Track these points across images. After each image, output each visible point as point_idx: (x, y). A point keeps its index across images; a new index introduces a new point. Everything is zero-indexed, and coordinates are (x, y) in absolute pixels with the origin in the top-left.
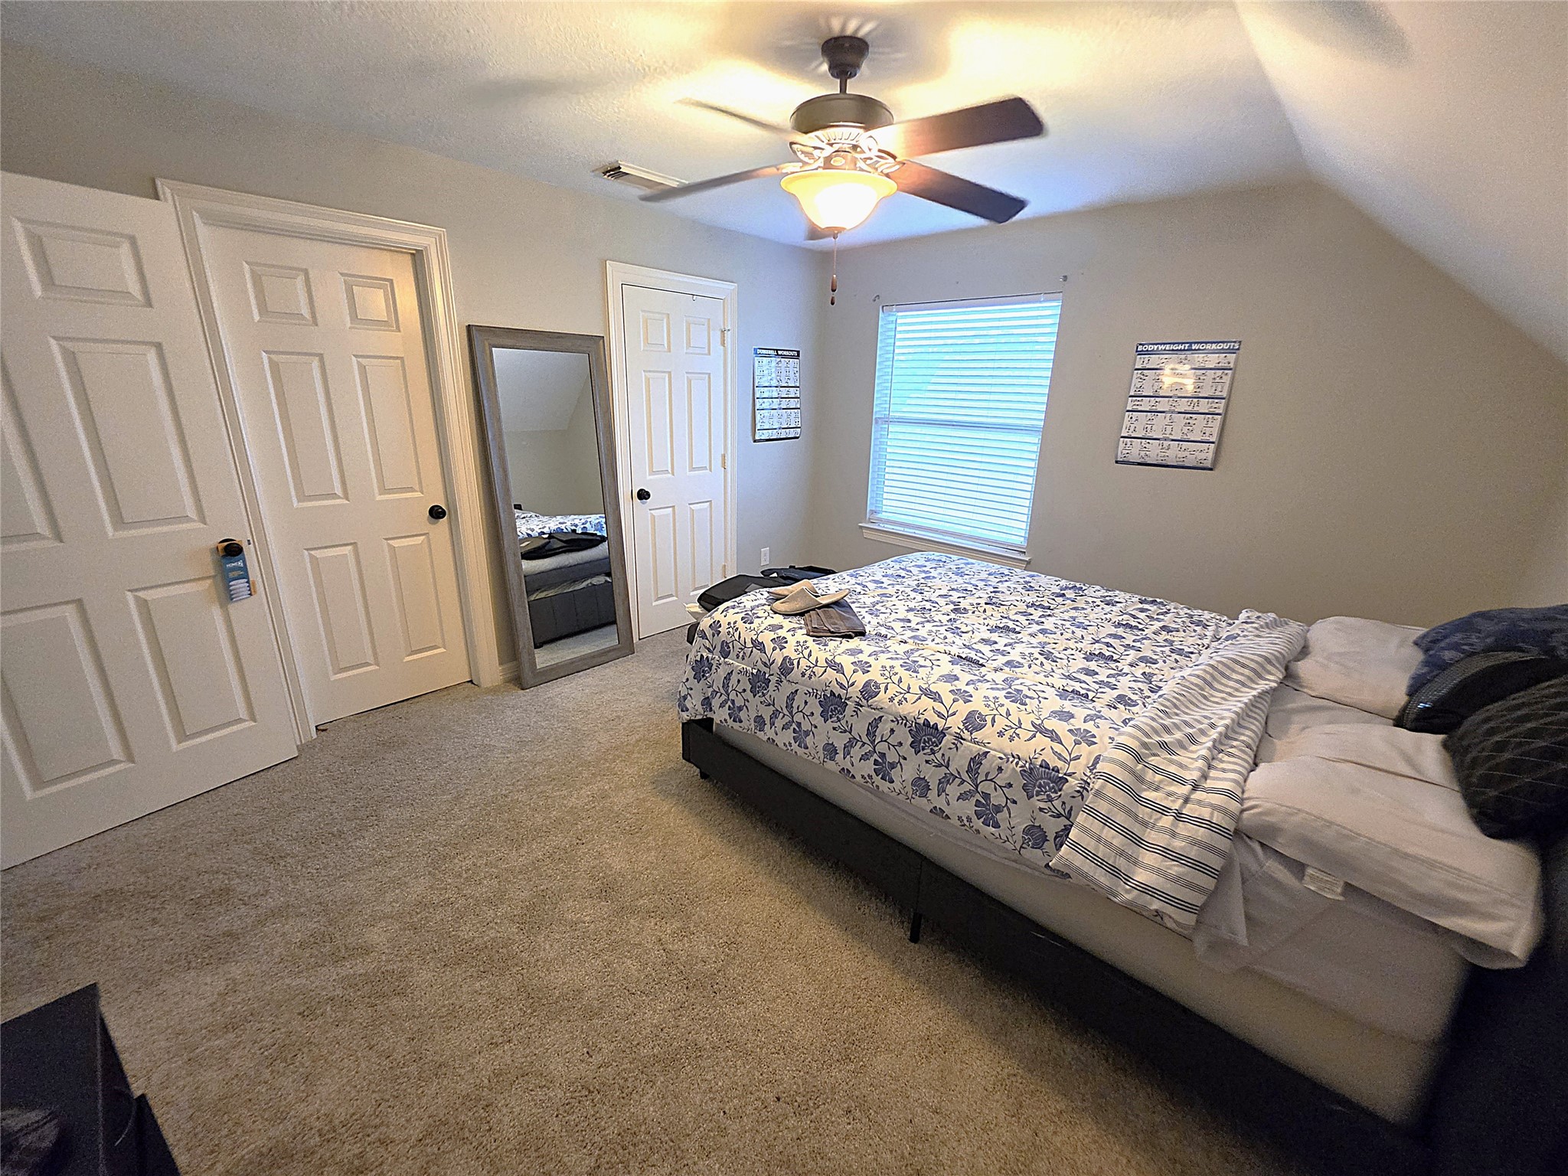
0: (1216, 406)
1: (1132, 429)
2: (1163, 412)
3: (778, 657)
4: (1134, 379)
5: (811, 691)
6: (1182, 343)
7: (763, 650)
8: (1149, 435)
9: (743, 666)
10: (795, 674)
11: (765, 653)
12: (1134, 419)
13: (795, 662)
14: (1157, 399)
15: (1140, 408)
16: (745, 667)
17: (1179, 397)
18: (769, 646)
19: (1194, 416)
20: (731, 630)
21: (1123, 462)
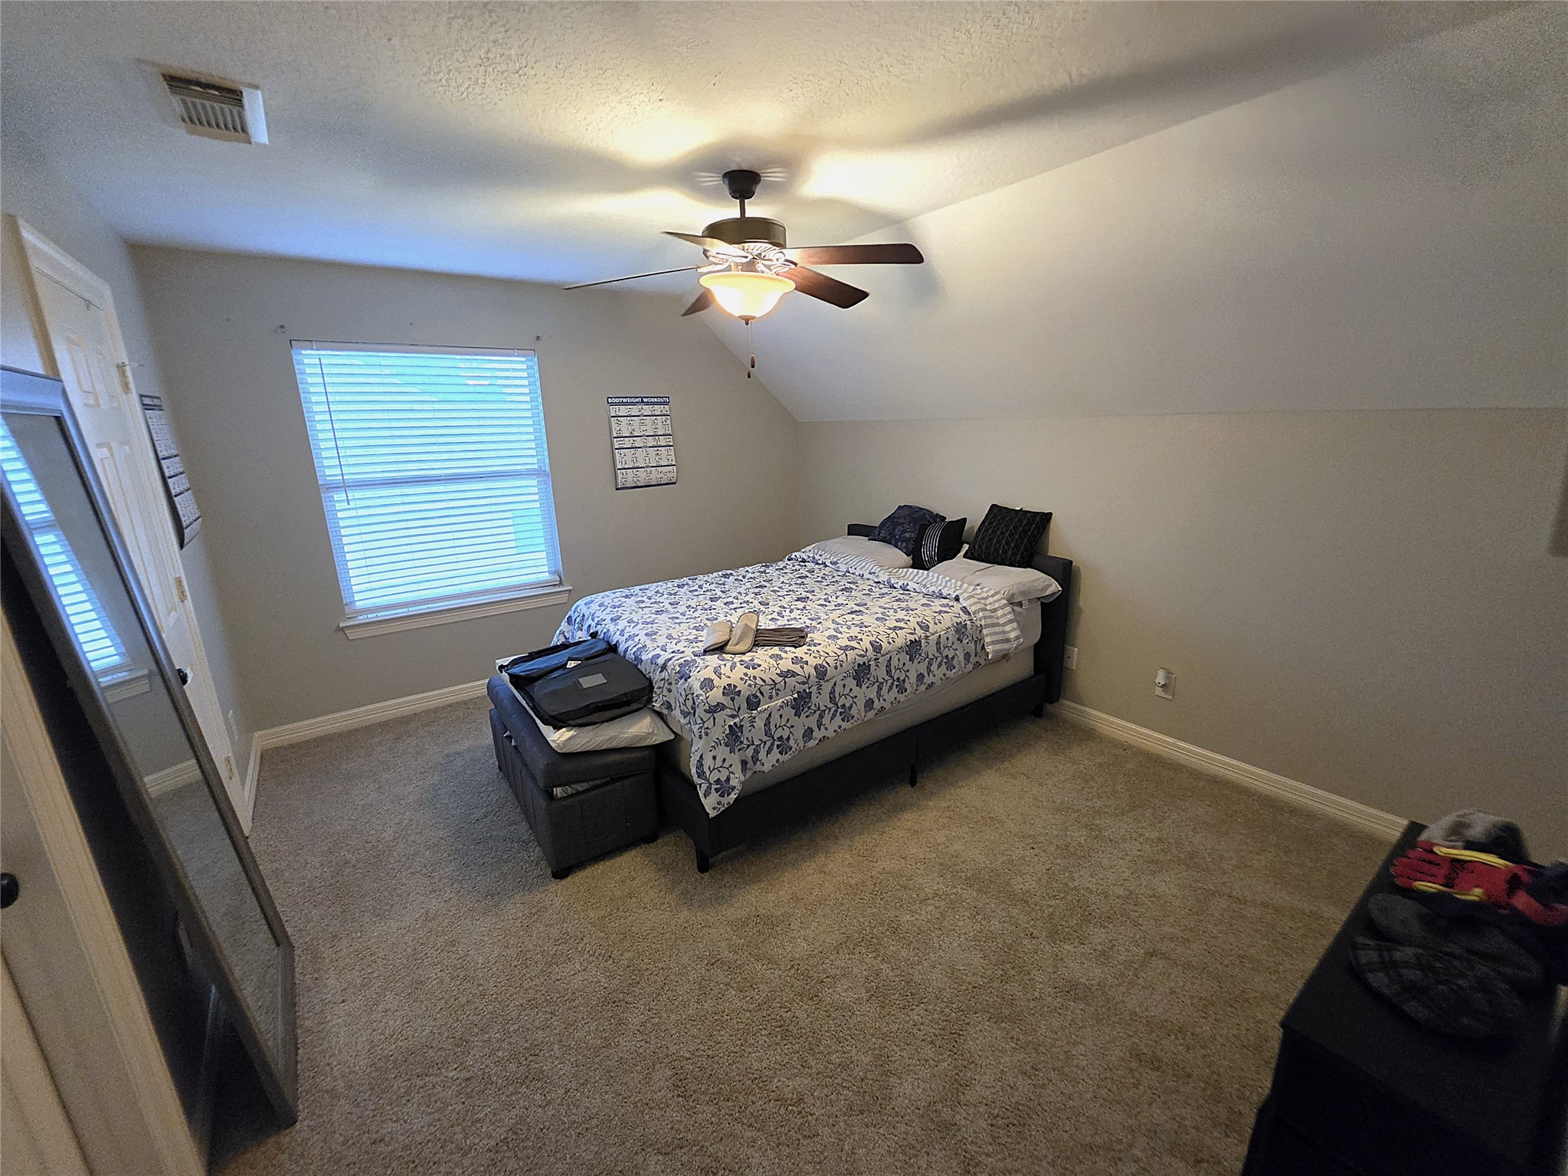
0: (668, 440)
1: (624, 463)
2: (640, 448)
3: (809, 670)
4: (613, 424)
5: (845, 674)
6: (637, 398)
7: (794, 674)
8: (636, 465)
9: (781, 701)
10: (830, 671)
11: (798, 675)
12: (623, 455)
13: (825, 664)
14: (634, 439)
15: (625, 446)
16: (783, 700)
17: (647, 436)
18: (796, 668)
19: (659, 448)
20: (749, 682)
21: (622, 489)
